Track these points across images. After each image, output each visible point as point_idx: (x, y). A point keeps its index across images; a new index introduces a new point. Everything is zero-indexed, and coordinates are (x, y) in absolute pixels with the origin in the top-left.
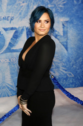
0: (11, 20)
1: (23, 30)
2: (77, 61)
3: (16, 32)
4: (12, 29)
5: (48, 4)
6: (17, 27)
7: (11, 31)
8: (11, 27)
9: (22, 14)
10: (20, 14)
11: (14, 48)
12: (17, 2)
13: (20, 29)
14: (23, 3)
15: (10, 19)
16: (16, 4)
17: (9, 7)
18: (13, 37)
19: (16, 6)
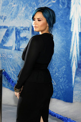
0: (5, 19)
1: (13, 29)
2: (60, 69)
3: (7, 31)
4: (5, 27)
5: (35, 6)
6: (9, 26)
7: (4, 29)
8: (4, 25)
9: (13, 14)
10: (11, 14)
11: (5, 45)
12: (10, 4)
13: (11, 28)
14: (14, 4)
15: (3, 18)
16: (9, 5)
17: (4, 7)
18: (5, 35)
19: (8, 7)
